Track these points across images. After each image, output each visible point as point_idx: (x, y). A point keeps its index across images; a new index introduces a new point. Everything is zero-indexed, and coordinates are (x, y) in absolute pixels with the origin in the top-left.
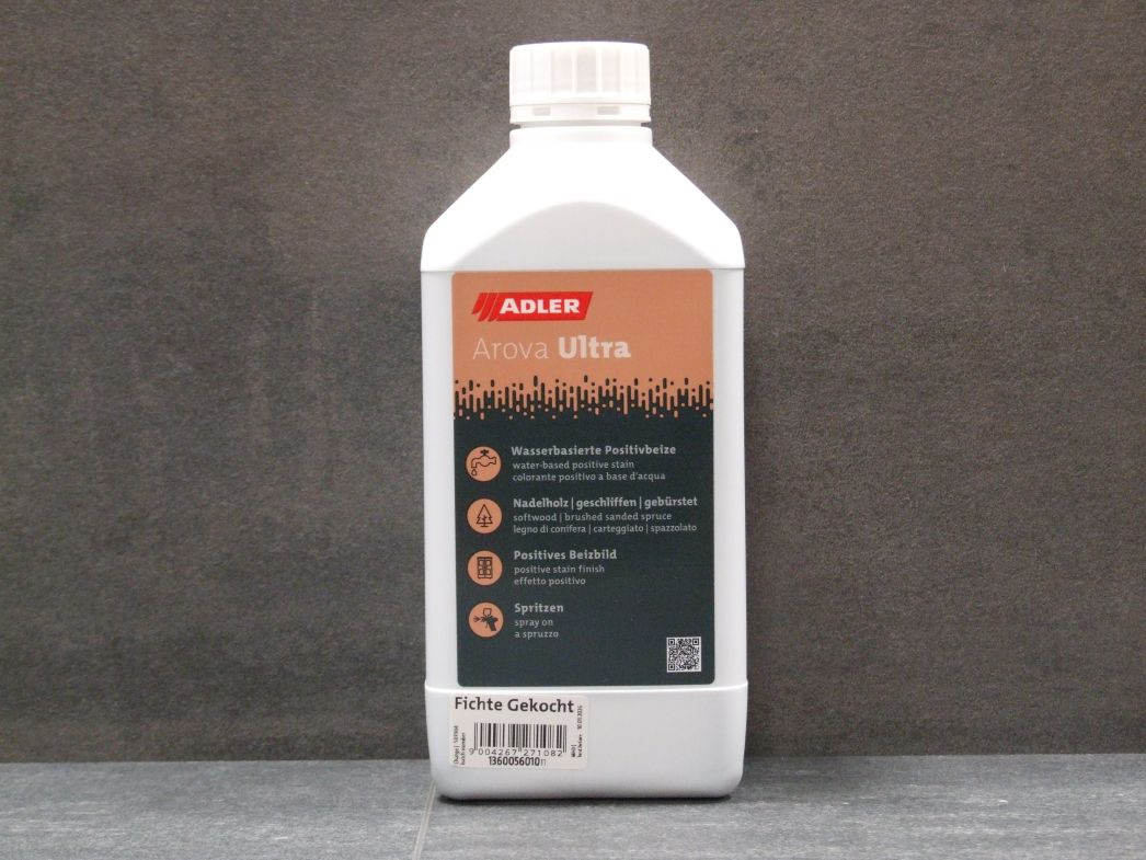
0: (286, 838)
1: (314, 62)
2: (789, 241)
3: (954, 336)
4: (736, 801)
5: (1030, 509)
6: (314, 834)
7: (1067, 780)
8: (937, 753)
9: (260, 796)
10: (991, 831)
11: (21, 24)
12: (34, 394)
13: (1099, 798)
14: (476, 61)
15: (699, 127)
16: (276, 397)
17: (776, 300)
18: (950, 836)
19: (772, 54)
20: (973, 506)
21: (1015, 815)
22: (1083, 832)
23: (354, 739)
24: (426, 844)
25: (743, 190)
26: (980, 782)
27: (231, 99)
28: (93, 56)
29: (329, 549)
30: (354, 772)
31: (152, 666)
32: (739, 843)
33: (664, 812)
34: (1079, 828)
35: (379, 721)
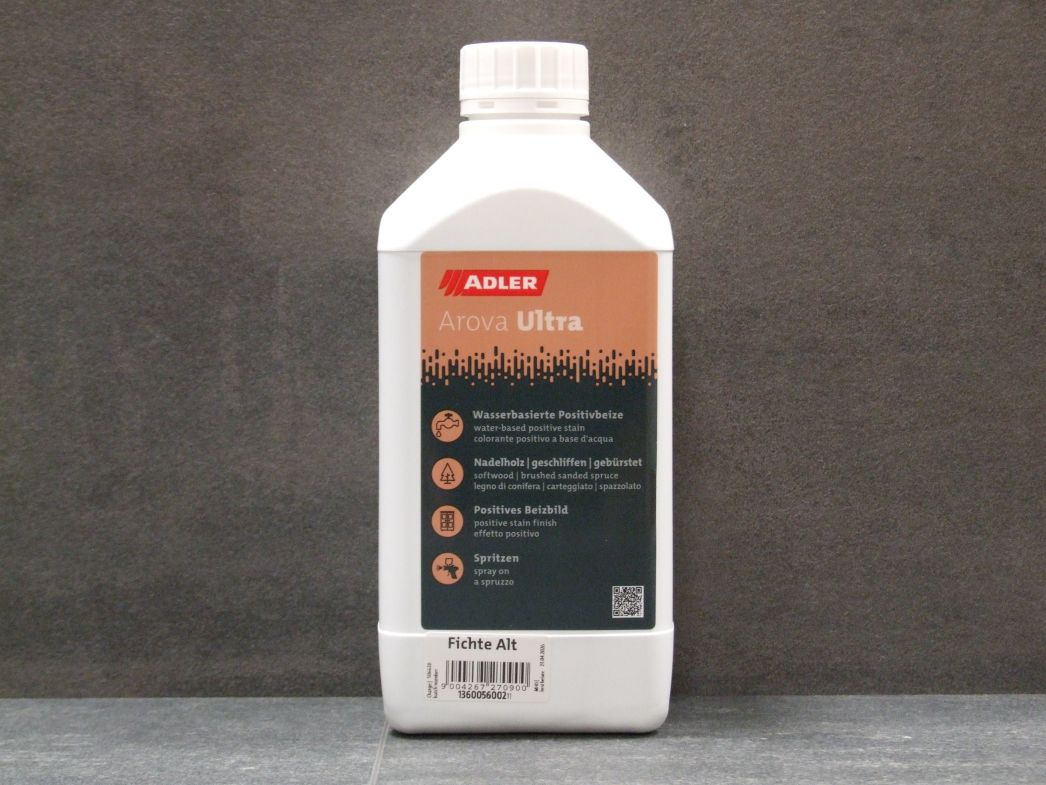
0: (252, 768)
1: (282, 60)
2: (714, 225)
3: (864, 313)
4: (662, 737)
5: (933, 471)
6: (278, 764)
7: (965, 719)
8: (847, 693)
9: (229, 729)
10: (896, 765)
11: (14, 24)
12: (25, 362)
13: (994, 735)
14: (430, 60)
15: (632, 121)
16: (246, 366)
17: (702, 279)
18: (858, 769)
19: (700, 55)
20: (881, 468)
21: (918, 750)
22: (980, 766)
23: (314, 678)
24: (380, 774)
25: (673, 179)
26: (886, 720)
27: (206, 93)
28: (80, 53)
29: (294, 505)
30: (315, 708)
31: (131, 611)
32: (666, 774)
33: (598, 745)
34: (977, 762)
35: (338, 661)
